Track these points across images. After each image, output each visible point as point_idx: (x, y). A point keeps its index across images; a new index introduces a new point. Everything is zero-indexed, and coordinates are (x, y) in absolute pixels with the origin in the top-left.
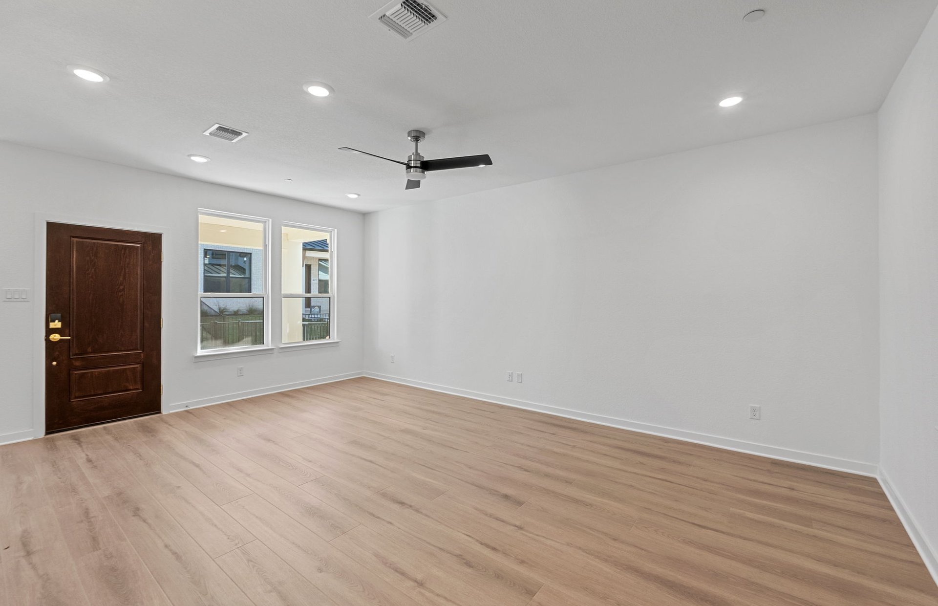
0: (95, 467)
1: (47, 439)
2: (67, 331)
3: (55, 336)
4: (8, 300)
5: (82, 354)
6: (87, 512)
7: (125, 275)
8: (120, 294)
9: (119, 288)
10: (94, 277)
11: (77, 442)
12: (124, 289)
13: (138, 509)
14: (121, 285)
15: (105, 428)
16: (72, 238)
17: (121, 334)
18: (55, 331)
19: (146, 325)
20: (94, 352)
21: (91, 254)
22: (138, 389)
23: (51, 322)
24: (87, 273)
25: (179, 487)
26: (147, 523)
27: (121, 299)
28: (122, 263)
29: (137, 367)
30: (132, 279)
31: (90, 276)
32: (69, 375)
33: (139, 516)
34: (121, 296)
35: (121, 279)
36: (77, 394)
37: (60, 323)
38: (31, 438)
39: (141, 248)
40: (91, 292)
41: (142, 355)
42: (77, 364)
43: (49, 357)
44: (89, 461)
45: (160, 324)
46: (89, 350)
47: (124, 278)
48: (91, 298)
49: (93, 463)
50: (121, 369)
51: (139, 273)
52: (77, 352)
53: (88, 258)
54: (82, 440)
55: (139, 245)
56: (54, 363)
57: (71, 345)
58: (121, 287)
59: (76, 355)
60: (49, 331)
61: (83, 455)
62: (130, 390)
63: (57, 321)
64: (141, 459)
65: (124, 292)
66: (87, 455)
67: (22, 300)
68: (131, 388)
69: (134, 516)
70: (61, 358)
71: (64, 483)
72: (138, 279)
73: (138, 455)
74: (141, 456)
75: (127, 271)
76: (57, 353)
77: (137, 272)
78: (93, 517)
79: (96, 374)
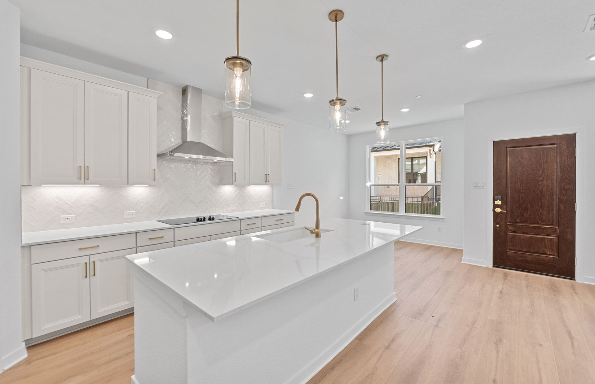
0: (501, 298)
1: (493, 269)
2: (505, 207)
3: (498, 209)
4: (475, 187)
5: (514, 223)
6: (474, 323)
7: (543, 169)
8: (540, 183)
9: (539, 179)
10: (521, 172)
11: (505, 278)
12: (542, 180)
13: (501, 340)
14: (541, 176)
15: (527, 276)
16: (507, 149)
17: (541, 212)
18: (498, 206)
19: (562, 207)
20: (522, 222)
21: (519, 157)
22: (554, 255)
23: (496, 201)
24: (517, 169)
25: (541, 345)
26: (497, 354)
27: (541, 187)
28: (541, 161)
29: (554, 239)
30: (549, 172)
31: (519, 171)
32: (506, 234)
33: (497, 345)
34: (540, 185)
35: (541, 172)
36: (511, 248)
37: (500, 202)
38: (485, 266)
39: (556, 148)
40: (519, 182)
41: (558, 230)
42: (511, 228)
43: (495, 222)
44: (501, 292)
45: (575, 208)
46: (518, 220)
47: (543, 172)
48: (519, 186)
49: (501, 295)
50: (541, 237)
51: (555, 168)
52: (511, 221)
53: (517, 160)
54: (508, 277)
55: (555, 146)
56: (498, 226)
57: (507, 216)
58: (541, 179)
59: (510, 222)
60: (495, 206)
61: (501, 288)
62: (548, 254)
63: (498, 200)
64: (531, 308)
65: (543, 182)
66: (503, 288)
67: (481, 187)
68: (549, 253)
69: (495, 343)
70: (501, 223)
71: (479, 298)
72: (554, 172)
73: (532, 303)
74: (533, 305)
75: (545, 166)
76: (499, 220)
77: (554, 166)
78: (475, 327)
79: (523, 237)
